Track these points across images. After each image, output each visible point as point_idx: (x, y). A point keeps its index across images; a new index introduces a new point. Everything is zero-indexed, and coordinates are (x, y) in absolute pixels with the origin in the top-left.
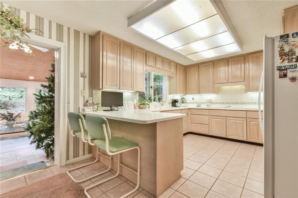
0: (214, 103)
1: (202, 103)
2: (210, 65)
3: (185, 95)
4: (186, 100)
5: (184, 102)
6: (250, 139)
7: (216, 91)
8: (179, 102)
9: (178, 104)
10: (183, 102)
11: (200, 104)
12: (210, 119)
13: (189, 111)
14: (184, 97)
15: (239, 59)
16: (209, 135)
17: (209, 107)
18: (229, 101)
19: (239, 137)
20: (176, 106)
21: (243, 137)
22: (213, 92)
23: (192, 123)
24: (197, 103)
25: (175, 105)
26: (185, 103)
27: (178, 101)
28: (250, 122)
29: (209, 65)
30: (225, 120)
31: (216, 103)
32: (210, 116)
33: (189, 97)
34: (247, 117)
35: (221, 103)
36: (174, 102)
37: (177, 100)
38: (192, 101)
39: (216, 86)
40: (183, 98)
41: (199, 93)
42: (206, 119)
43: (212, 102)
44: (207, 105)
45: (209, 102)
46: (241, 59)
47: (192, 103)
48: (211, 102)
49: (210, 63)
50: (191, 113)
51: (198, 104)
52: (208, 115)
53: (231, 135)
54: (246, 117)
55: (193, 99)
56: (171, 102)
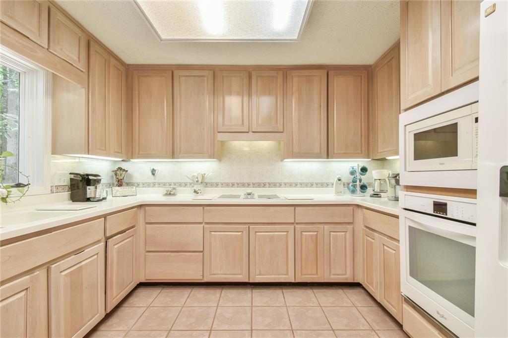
0: (212, 185)
1: (180, 185)
2: (206, 79)
3: (129, 161)
4: (131, 177)
5: (125, 180)
6: (302, 275)
7: (218, 152)
8: (102, 182)
9: (98, 190)
10: (120, 183)
11: (174, 189)
12: (207, 234)
13: (141, 213)
14: (124, 166)
15: (273, 76)
16: (203, 281)
17: (200, 197)
18: (246, 181)
19: (278, 275)
20: (88, 200)
21: (287, 274)
22: (212, 156)
23: (149, 252)
24: (165, 184)
25: (86, 194)
26: (128, 184)
27: (98, 181)
28: (302, 232)
29: (204, 76)
30: (245, 233)
31: (217, 185)
32: (206, 226)
33: (138, 168)
34: (296, 222)
35: (227, 185)
36: (81, 184)
37: (91, 177)
38: (151, 179)
39: (220, 137)
40: (120, 169)
41: (173, 157)
42: (194, 235)
43: (206, 181)
44: (195, 192)
45: (200, 181)
46: (277, 77)
47: (149, 185)
48: (204, 182)
49: (206, 73)
50: (147, 221)
51: (170, 189)
52: (201, 223)
53: (260, 274)
54: (293, 222)
55: (153, 172)
56: (67, 182)
